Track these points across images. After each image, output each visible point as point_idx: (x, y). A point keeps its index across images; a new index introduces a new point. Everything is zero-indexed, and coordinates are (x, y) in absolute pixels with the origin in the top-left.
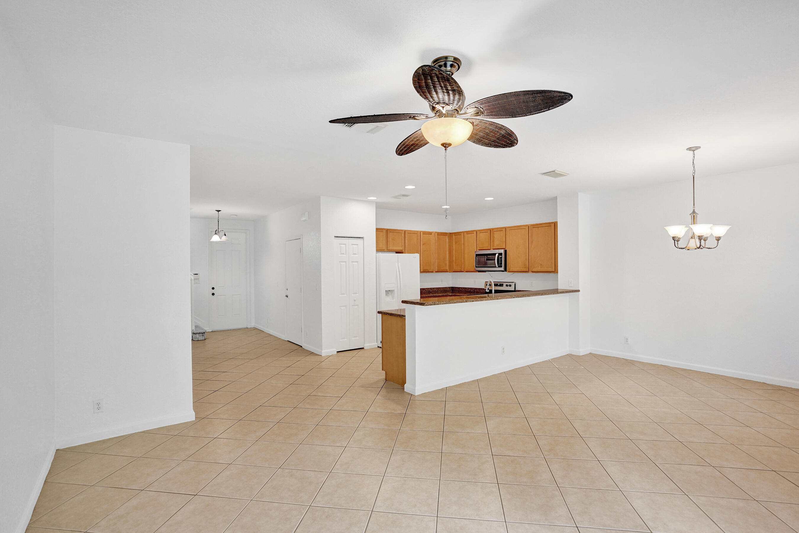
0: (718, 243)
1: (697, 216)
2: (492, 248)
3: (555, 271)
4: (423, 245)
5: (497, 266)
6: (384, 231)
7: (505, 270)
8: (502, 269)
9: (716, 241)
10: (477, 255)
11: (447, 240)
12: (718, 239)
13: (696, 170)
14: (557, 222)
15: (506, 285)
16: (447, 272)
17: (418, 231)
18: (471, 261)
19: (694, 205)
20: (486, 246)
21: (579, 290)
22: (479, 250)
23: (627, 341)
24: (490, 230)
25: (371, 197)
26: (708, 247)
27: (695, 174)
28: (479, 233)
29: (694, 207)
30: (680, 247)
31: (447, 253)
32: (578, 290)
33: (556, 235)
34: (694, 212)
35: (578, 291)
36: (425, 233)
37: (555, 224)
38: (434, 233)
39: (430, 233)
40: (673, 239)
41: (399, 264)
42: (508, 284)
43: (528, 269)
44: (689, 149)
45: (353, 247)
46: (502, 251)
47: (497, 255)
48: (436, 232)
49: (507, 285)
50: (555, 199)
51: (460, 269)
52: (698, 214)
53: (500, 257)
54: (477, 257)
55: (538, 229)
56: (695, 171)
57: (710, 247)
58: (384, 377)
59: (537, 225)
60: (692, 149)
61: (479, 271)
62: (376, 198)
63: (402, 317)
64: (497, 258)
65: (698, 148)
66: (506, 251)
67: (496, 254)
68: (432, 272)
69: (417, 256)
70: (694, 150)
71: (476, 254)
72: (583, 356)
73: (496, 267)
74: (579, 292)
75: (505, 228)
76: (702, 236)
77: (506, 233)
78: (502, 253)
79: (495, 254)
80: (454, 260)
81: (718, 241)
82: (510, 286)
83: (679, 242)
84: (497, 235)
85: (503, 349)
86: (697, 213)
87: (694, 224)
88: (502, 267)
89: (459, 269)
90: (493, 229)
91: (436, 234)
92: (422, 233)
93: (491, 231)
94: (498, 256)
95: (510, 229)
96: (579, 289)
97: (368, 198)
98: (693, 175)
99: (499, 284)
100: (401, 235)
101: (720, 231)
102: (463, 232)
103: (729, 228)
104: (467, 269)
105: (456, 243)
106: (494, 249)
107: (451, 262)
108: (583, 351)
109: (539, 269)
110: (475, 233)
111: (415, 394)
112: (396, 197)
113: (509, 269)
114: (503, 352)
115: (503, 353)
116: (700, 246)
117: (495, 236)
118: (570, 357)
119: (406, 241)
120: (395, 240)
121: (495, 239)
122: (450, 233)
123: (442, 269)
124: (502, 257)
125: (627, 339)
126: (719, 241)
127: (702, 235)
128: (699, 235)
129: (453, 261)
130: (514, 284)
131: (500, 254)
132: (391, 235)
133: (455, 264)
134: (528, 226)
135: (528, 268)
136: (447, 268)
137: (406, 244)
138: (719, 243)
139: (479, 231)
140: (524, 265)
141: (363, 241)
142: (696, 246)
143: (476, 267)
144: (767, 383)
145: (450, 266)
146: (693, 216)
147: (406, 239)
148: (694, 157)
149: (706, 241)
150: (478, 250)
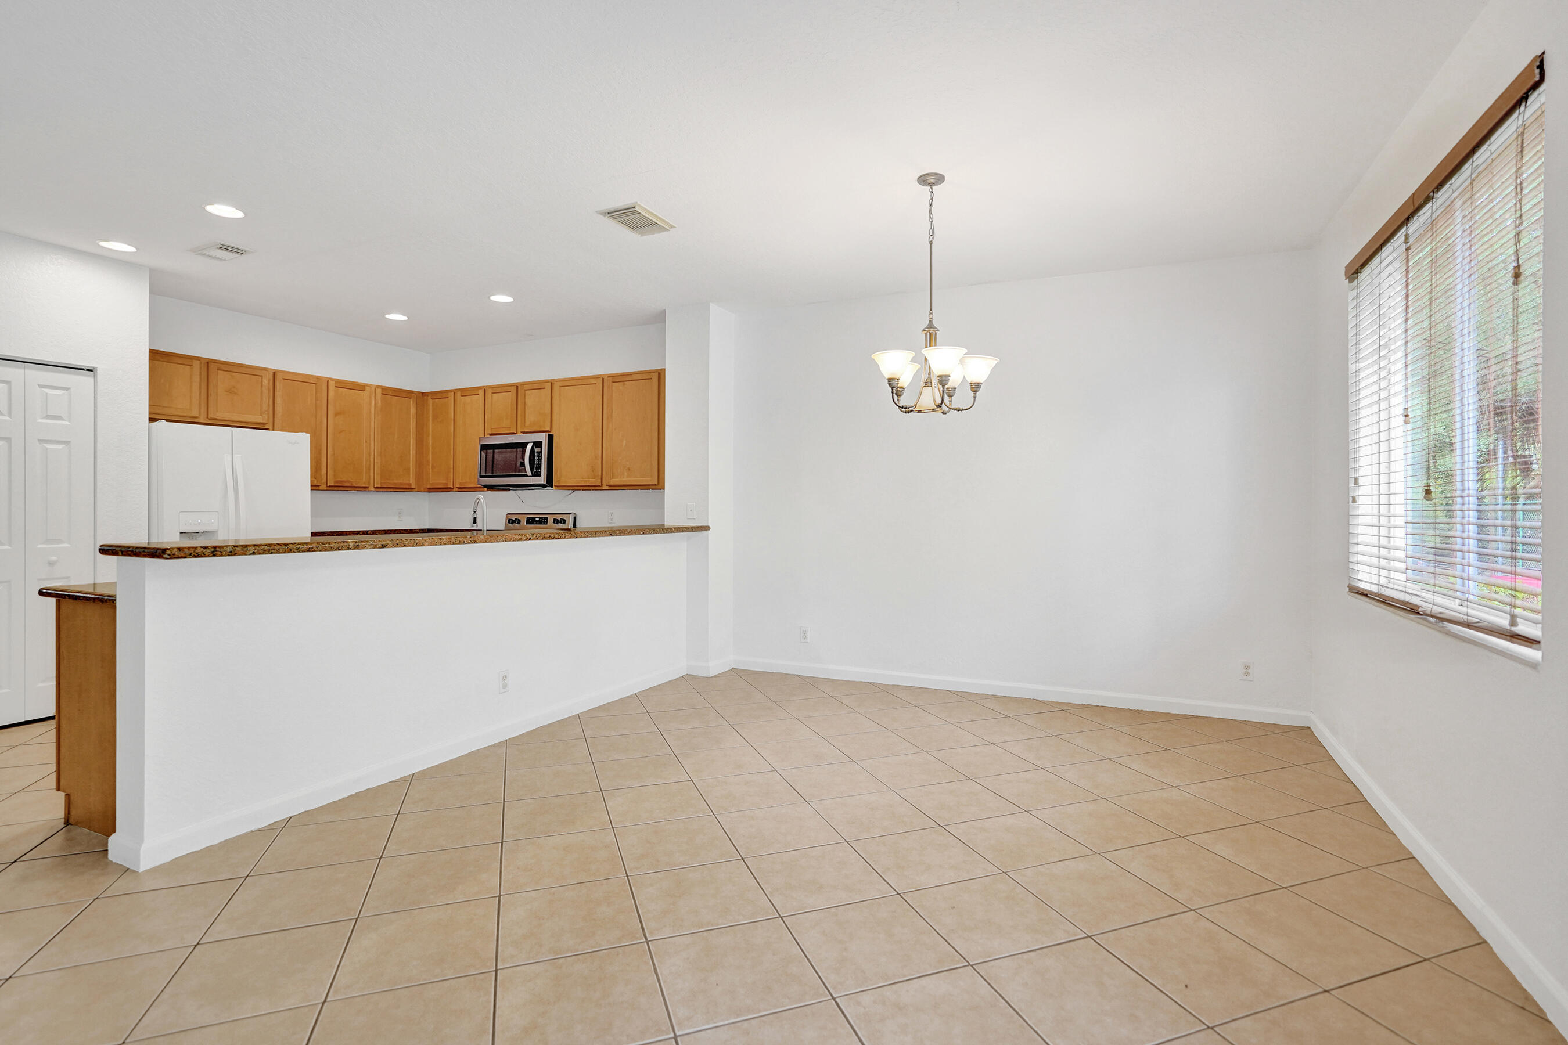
0: (975, 397)
1: (936, 334)
2: (519, 430)
3: (658, 485)
4: (336, 415)
5: (529, 473)
6: (196, 363)
7: (550, 482)
8: (542, 479)
9: (972, 393)
10: (484, 447)
11: (413, 410)
12: (975, 388)
13: (935, 230)
14: (665, 369)
15: (554, 520)
16: (410, 489)
17: (318, 378)
18: (471, 461)
19: (931, 310)
20: (506, 424)
21: (709, 527)
22: (490, 435)
23: (805, 637)
24: (517, 387)
25: (116, 241)
26: (957, 407)
27: (933, 238)
28: (490, 393)
29: (930, 314)
30: (901, 405)
31: (412, 441)
32: (706, 526)
33: (661, 400)
34: (931, 325)
35: (707, 528)
36: (341, 384)
37: (660, 374)
38: (373, 389)
39: (360, 387)
40: (889, 384)
41: (236, 457)
42: (559, 518)
43: (600, 480)
44: (923, 180)
45: (47, 394)
46: (543, 438)
47: (529, 446)
48: (378, 386)
49: (556, 521)
50: (660, 318)
51: (444, 482)
52: (939, 331)
53: (537, 452)
54: (482, 453)
55: (624, 384)
56: (933, 231)
57: (961, 408)
58: (61, 814)
59: (622, 375)
60: (930, 180)
61: (491, 488)
62: (132, 249)
63: (107, 602)
64: (528, 454)
65: (940, 179)
66: (551, 438)
67: (527, 443)
68: (364, 489)
69: (304, 439)
70: (932, 181)
71: (481, 445)
72: (716, 676)
73: (526, 476)
74: (709, 531)
75: (552, 383)
76: (946, 376)
77: (553, 395)
78: (541, 442)
79: (524, 445)
80: (431, 462)
81: (975, 394)
82: (563, 522)
83: (902, 397)
84: (532, 399)
85: (505, 678)
86: (936, 328)
87: (930, 346)
88: (540, 475)
89: (441, 482)
90: (523, 384)
91: (379, 391)
92: (332, 384)
93: (518, 389)
94: (532, 450)
95: (561, 384)
96: (708, 523)
97: (103, 244)
98: (930, 240)
99: (538, 519)
100: (262, 382)
101: (980, 368)
102: (454, 392)
103: (996, 362)
104: (460, 483)
105: (435, 417)
106: (524, 433)
107: (420, 464)
108: (715, 666)
109: (625, 480)
110: (481, 392)
111: (139, 868)
112: (200, 251)
113: (558, 481)
114: (505, 686)
115: (505, 690)
116: (941, 404)
117: (527, 400)
118: (689, 681)
119: (279, 401)
120: (235, 394)
121: (526, 408)
122: (423, 393)
123: (397, 481)
124: (541, 452)
125: (805, 632)
126: (978, 393)
127: (947, 374)
128: (941, 374)
129: (428, 462)
130: (571, 517)
131: (538, 444)
132: (222, 380)
133: (432, 471)
134: (603, 379)
135: (600, 477)
136: (412, 481)
137: (279, 409)
138: (976, 399)
139: (492, 387)
140: (593, 471)
141: (93, 379)
142: (935, 402)
143: (481, 476)
144: (1040, 699)
145: (419, 476)
146: (928, 334)
147: (278, 394)
148: (932, 199)
149: (951, 396)
150: (487, 436)
